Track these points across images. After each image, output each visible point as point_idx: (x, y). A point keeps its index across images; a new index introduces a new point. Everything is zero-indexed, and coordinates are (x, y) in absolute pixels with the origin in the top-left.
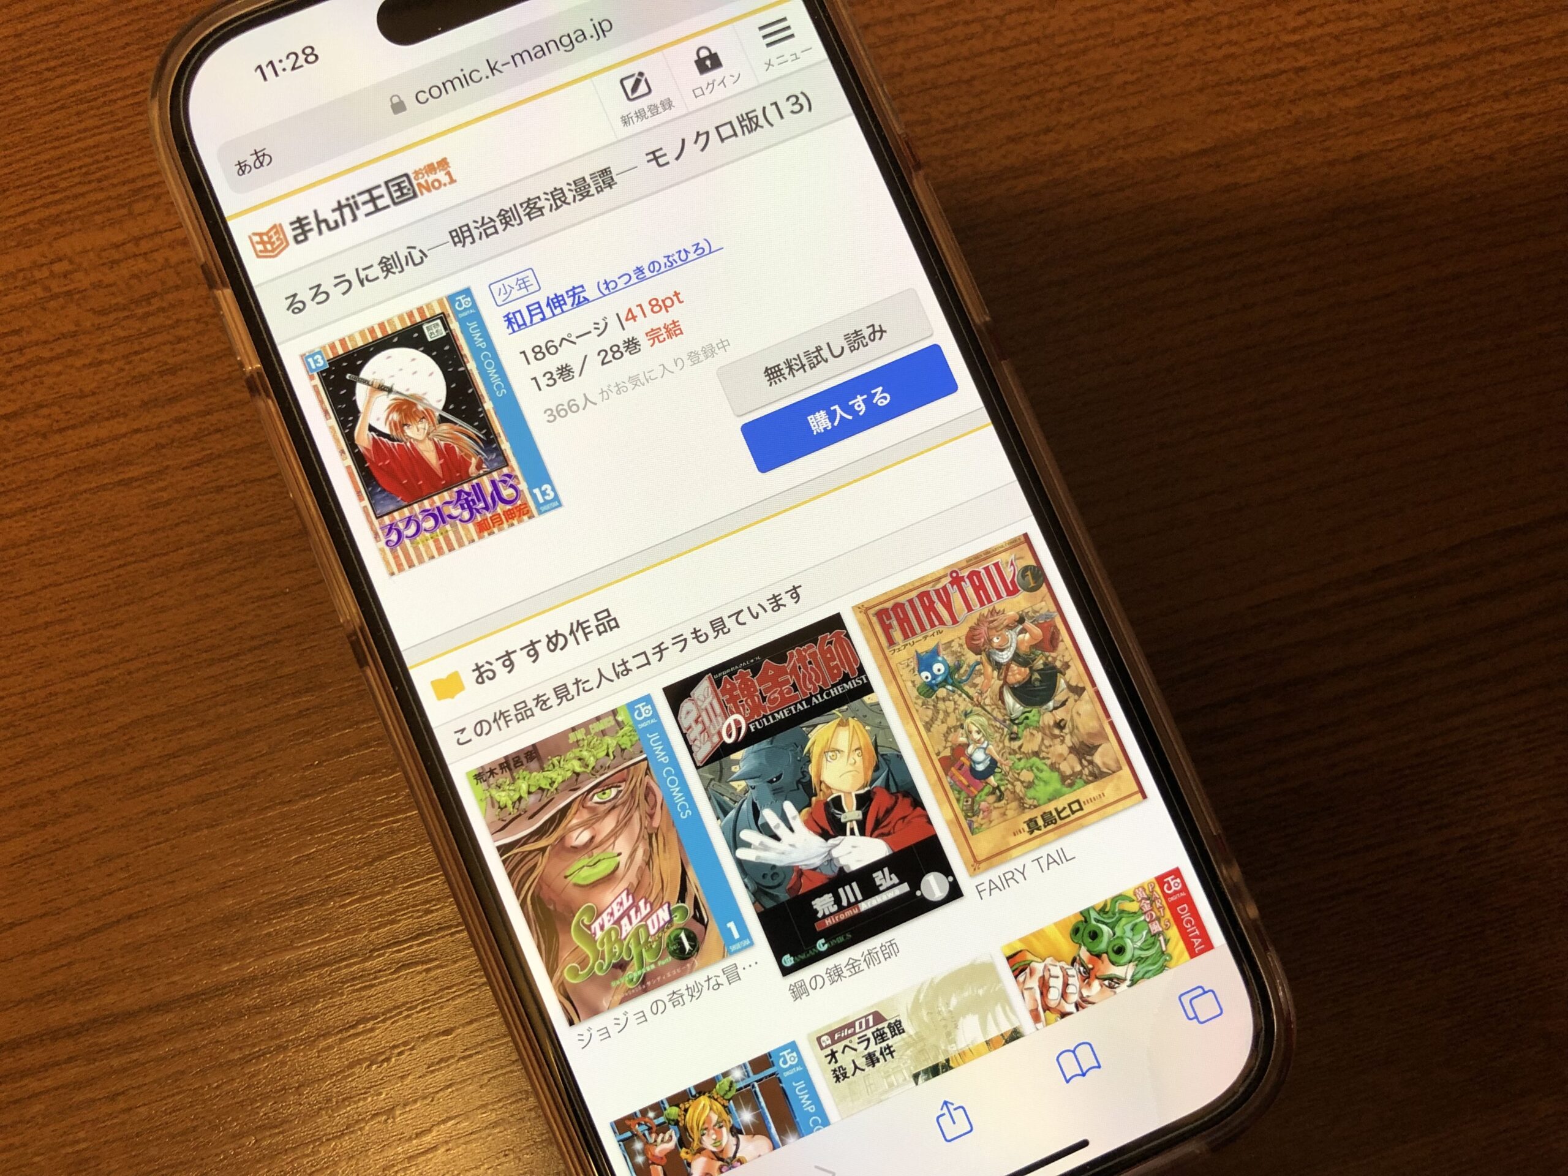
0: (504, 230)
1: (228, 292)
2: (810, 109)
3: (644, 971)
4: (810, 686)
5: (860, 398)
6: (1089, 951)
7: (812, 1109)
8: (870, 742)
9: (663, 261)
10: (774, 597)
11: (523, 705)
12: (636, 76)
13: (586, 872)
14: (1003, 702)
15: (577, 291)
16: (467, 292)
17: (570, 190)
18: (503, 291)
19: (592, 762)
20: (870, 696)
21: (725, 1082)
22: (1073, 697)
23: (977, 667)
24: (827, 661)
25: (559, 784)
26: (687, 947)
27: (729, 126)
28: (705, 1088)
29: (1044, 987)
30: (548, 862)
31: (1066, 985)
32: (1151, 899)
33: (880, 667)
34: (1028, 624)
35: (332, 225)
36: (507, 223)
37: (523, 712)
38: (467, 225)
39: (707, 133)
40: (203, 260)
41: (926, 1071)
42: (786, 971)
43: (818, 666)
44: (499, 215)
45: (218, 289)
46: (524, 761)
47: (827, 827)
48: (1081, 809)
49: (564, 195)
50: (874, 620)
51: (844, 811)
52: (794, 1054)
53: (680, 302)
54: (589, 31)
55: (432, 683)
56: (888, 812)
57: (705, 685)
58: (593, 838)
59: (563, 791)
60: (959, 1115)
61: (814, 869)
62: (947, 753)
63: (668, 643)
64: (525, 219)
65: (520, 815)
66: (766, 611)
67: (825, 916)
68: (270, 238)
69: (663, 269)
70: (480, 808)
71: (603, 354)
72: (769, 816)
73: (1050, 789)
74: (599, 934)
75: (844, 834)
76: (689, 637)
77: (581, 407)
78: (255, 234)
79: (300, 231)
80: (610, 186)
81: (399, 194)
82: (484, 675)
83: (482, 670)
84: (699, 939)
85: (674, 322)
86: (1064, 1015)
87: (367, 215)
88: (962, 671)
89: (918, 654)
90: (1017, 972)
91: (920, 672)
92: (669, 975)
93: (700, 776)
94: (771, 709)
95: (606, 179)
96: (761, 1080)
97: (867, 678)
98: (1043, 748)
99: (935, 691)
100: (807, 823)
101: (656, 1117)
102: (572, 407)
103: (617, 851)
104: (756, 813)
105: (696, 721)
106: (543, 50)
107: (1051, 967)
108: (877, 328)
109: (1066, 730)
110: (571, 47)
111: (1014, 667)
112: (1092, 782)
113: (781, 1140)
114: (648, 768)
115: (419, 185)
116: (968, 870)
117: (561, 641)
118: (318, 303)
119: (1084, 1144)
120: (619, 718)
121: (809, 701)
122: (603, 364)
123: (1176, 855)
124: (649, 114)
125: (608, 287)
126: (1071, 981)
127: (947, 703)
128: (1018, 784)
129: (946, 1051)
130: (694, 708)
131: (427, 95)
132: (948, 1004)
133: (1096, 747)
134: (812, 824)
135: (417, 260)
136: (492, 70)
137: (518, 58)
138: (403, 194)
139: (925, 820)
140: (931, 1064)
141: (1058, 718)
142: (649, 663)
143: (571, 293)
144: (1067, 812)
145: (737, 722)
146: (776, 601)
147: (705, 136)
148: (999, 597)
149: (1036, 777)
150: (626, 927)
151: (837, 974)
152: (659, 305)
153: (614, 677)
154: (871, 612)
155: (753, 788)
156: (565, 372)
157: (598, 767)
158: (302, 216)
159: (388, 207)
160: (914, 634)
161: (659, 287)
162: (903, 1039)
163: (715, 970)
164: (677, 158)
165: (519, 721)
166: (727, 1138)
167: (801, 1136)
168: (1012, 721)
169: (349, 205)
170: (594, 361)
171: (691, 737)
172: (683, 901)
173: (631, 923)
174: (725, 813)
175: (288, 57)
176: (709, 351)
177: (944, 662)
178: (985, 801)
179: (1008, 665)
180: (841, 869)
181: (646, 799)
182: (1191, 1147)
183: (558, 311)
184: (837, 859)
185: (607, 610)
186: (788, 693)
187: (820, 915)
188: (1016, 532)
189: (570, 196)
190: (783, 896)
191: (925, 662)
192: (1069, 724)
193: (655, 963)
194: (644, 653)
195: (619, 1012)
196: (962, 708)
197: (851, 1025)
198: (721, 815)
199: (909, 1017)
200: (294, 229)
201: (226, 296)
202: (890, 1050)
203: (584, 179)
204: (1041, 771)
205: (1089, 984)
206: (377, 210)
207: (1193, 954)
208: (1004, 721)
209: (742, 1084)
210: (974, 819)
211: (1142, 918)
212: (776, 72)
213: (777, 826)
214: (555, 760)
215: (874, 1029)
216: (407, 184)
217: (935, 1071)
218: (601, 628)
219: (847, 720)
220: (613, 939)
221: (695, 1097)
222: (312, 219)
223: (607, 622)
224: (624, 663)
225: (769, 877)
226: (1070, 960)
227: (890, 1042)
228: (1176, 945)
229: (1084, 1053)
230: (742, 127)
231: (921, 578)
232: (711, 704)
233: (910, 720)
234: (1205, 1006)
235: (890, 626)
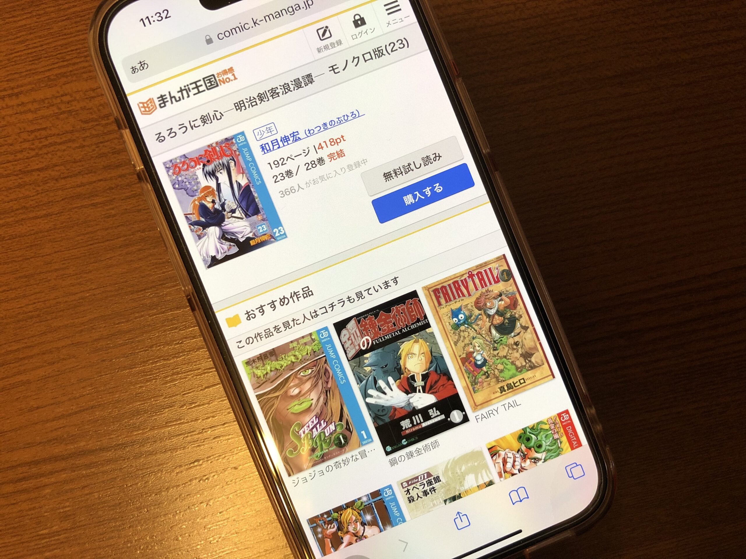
0: (260, 103)
1: (128, 131)
2: (408, 47)
3: (323, 452)
4: (401, 324)
5: (428, 189)
6: (525, 446)
7: (398, 515)
8: (429, 350)
9: (336, 120)
10: (386, 282)
11: (268, 330)
12: (324, 28)
13: (297, 407)
14: (491, 333)
15: (295, 134)
16: (243, 133)
17: (292, 84)
18: (260, 133)
19: (300, 357)
20: (429, 329)
21: (359, 502)
22: (523, 331)
23: (479, 317)
24: (410, 313)
25: (285, 367)
26: (343, 442)
27: (369, 54)
28: (350, 505)
29: (505, 462)
30: (280, 402)
31: (514, 461)
32: (555, 424)
33: (434, 316)
34: (503, 297)
35: (178, 99)
36: (262, 100)
37: (268, 334)
38: (242, 101)
39: (358, 57)
40: (116, 115)
41: (450, 499)
42: (387, 453)
43: (406, 315)
44: (258, 96)
45: (123, 129)
46: (269, 356)
47: (408, 389)
48: (525, 382)
49: (289, 87)
50: (432, 293)
51: (416, 382)
52: (391, 490)
53: (344, 140)
54: (302, 5)
55: (226, 319)
56: (436, 382)
57: (353, 322)
58: (300, 392)
59: (286, 370)
60: (464, 518)
61: (402, 408)
62: (464, 356)
63: (336, 303)
64: (271, 98)
65: (267, 381)
66: (382, 289)
67: (406, 429)
68: (148, 105)
69: (336, 124)
70: (248, 377)
71: (307, 165)
72: (381, 383)
73: (511, 373)
74: (303, 435)
75: (416, 392)
76: (346, 300)
77: (297, 190)
78: (140, 103)
79: (162, 102)
80: (311, 83)
81: (209, 84)
82: (251, 316)
83: (249, 314)
84: (348, 438)
85: (341, 150)
86: (513, 475)
87: (194, 94)
88: (472, 318)
89: (452, 310)
90: (492, 456)
91: (453, 318)
92: (334, 454)
93: (350, 364)
94: (383, 334)
95: (309, 79)
96: (375, 501)
97: (428, 321)
98: (508, 354)
99: (459, 327)
100: (399, 387)
101: (328, 517)
102: (292, 190)
103: (311, 398)
104: (375, 382)
105: (349, 339)
106: (279, 14)
107: (508, 454)
108: (437, 155)
109: (519, 346)
110: (293, 13)
111: (496, 317)
112: (530, 370)
113: (384, 528)
114: (326, 360)
115: (219, 80)
116: (472, 409)
117: (286, 300)
118: (171, 137)
119: (520, 531)
120: (313, 337)
121: (400, 331)
122: (307, 170)
123: (567, 404)
124: (330, 47)
125: (310, 133)
126: (517, 459)
127: (465, 333)
128: (496, 371)
129: (459, 490)
130: (347, 333)
131: (223, 35)
132: (461, 469)
133: (532, 354)
134: (402, 388)
135: (219, 118)
136: (255, 23)
137: (267, 18)
138: (212, 85)
139: (453, 386)
140: (452, 496)
141: (516, 340)
142: (327, 312)
143: (292, 135)
144: (518, 383)
145: (367, 340)
146: (387, 284)
147: (357, 59)
148: (491, 284)
149: (505, 367)
150: (315, 433)
151: (411, 455)
152: (334, 142)
153: (310, 318)
154: (431, 290)
155: (374, 370)
156: (289, 173)
157: (303, 360)
158: (163, 94)
159: (204, 91)
160: (450, 300)
161: (334, 133)
162: (440, 484)
163: (355, 452)
164: (344, 70)
165: (266, 338)
166: (359, 526)
167: (393, 526)
168: (495, 342)
169: (185, 89)
170: (303, 168)
171: (346, 347)
172: (341, 421)
173: (317, 431)
174: (361, 382)
175: (156, 15)
176: (357, 165)
177: (464, 314)
178: (481, 378)
179: (493, 316)
180: (414, 408)
181: (325, 374)
182: (568, 534)
183: (286, 143)
184: (412, 403)
185: (308, 287)
186: (392, 327)
187: (404, 428)
188: (499, 254)
189: (292, 87)
190: (387, 420)
191: (455, 314)
192: (521, 344)
193: (328, 449)
194: (325, 307)
195: (311, 470)
196: (471, 335)
197: (417, 478)
198: (359, 383)
199: (443, 474)
200: (159, 101)
201: (127, 133)
202: (434, 489)
203: (299, 78)
204: (507, 365)
205: (525, 461)
206: (199, 92)
207: (572, 448)
208: (491, 341)
209: (367, 503)
210: (475, 386)
211: (550, 432)
212: (392, 27)
213: (385, 388)
214: (283, 356)
215: (427, 480)
216: (213, 79)
217: (454, 499)
218: (305, 295)
219: (418, 340)
220: (309, 438)
221: (345, 509)
222: (168, 96)
223: (308, 293)
224: (315, 312)
225: (381, 411)
226: (517, 450)
227: (434, 486)
228: (565, 445)
229: (521, 492)
230: (375, 55)
231: (455, 274)
232: (355, 332)
233: (448, 341)
234: (577, 472)
235: (439, 297)
